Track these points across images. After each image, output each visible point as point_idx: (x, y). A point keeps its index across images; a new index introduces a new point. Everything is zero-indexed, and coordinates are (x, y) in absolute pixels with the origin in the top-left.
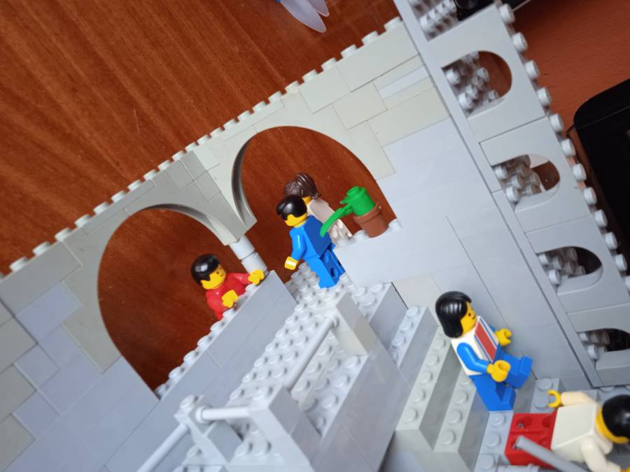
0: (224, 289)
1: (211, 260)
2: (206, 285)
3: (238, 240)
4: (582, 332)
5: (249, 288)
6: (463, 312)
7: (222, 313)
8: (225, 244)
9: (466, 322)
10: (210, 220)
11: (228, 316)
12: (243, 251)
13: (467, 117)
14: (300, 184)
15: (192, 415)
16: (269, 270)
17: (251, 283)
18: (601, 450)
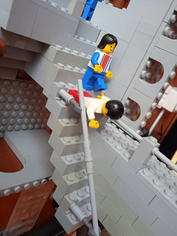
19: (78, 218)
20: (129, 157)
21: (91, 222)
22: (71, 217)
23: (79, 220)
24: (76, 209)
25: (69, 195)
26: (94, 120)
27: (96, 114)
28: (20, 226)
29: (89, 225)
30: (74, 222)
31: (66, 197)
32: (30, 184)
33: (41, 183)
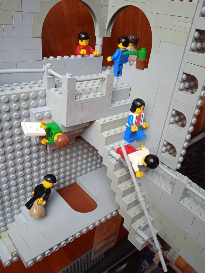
0: (84, 48)
1: (87, 36)
2: (80, 42)
3: (100, 37)
4: (166, 141)
5: (91, 55)
6: (140, 107)
7: (78, 54)
8: (95, 35)
9: (138, 110)
10: (97, 23)
11: (79, 57)
12: (99, 41)
13: (190, 51)
14: (134, 38)
15: (48, 68)
16: (102, 55)
17: (93, 54)
18: (139, 163)
19: (144, 239)
20: (172, 191)
21: (153, 241)
22: (139, 239)
23: (145, 241)
24: (141, 233)
25: (134, 224)
26: (139, 171)
27: (139, 166)
28: (104, 243)
29: (152, 244)
30: (142, 243)
31: (132, 225)
32: (105, 218)
33: (112, 215)
